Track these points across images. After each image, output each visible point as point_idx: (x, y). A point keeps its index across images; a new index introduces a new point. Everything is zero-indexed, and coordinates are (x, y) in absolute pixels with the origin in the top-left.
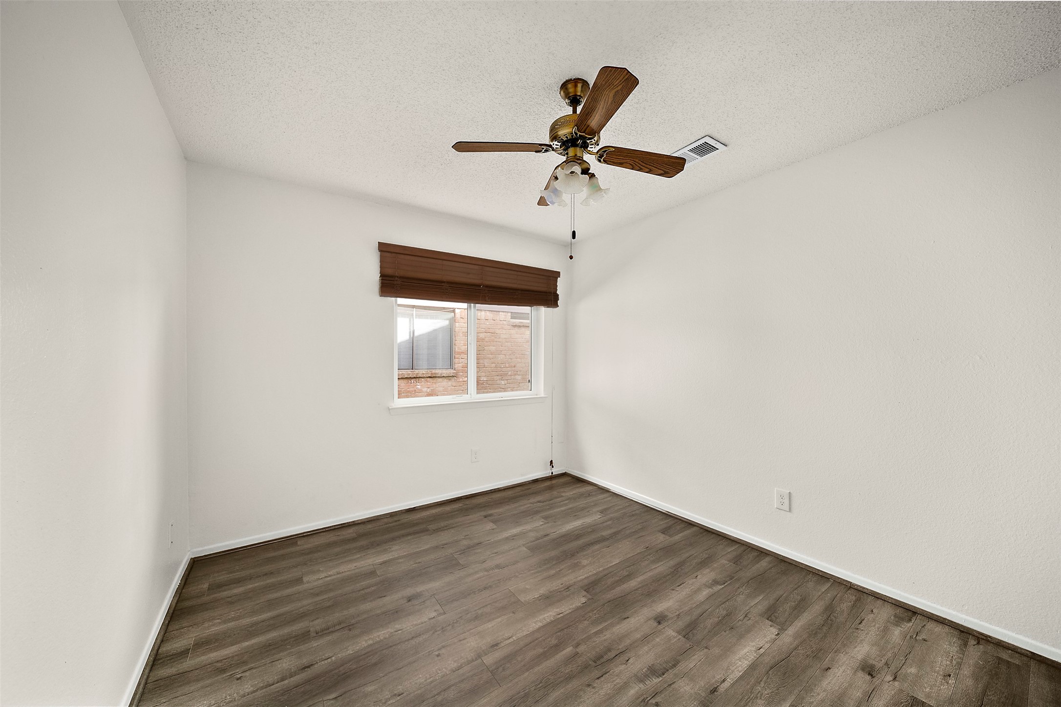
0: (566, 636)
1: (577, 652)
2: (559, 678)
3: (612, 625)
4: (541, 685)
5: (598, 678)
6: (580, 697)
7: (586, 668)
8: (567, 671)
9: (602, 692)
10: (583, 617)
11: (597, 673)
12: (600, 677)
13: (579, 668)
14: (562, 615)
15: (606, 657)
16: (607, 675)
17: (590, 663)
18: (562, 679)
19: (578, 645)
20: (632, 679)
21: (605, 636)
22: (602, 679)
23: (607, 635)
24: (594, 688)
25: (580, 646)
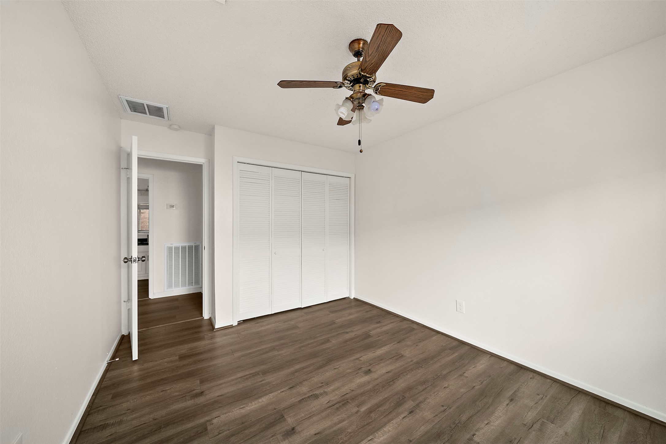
0: (365, 419)
1: (358, 408)
2: (368, 394)
3: (330, 427)
4: (377, 391)
5: (347, 393)
6: (357, 386)
7: (353, 399)
8: (364, 397)
9: (346, 388)
10: (351, 436)
11: (347, 396)
12: (346, 394)
13: (357, 399)
14: (369, 438)
15: (341, 404)
16: (342, 395)
17: (350, 401)
18: (366, 393)
19: (357, 412)
20: (329, 393)
21: (338, 419)
22: (345, 393)
23: (336, 419)
24: (350, 390)
25: (356, 411)
